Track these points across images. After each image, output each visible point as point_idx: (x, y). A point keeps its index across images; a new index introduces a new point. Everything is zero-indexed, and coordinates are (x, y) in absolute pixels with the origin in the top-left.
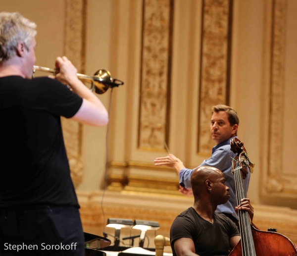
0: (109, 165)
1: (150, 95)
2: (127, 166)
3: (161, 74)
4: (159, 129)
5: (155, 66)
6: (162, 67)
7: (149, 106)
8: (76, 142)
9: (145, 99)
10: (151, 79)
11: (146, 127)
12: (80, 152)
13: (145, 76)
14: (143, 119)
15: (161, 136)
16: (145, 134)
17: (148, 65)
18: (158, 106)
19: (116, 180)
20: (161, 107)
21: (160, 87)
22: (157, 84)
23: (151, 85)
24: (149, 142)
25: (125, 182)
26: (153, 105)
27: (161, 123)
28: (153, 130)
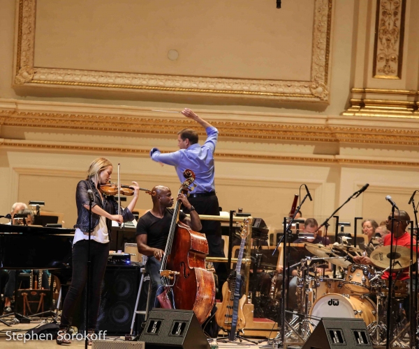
0: (351, 92)
1: (385, 32)
2: (364, 92)
3: (396, 14)
4: (393, 60)
5: (390, 7)
6: (397, 8)
7: (384, 41)
8: (324, 73)
9: (381, 35)
10: (386, 19)
11: (381, 58)
12: (326, 81)
13: (381, 16)
14: (379, 52)
15: (394, 66)
16: (380, 65)
17: (384, 7)
18: (393, 41)
19: (356, 103)
20: (396, 41)
21: (395, 25)
22: (391, 23)
23: (387, 24)
24: (384, 71)
25: (362, 105)
26: (388, 40)
27: (395, 54)
28: (387, 61)
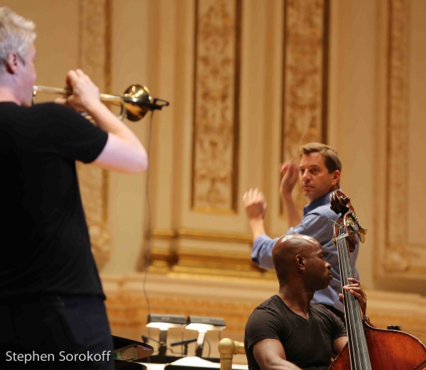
0: (148, 235)
1: (208, 129)
2: (176, 236)
3: (224, 97)
4: (223, 180)
5: (215, 86)
6: (226, 87)
7: (207, 145)
8: (100, 202)
9: (201, 135)
10: (209, 105)
11: (203, 177)
12: (105, 216)
13: (200, 101)
14: (198, 165)
15: (225, 191)
16: (202, 188)
17: (204, 84)
18: (221, 146)
19: (159, 257)
20: (225, 147)
21: (223, 117)
22: (218, 113)
23: (210, 115)
24: (208, 200)
25: (172, 260)
26: (214, 144)
27: (226, 171)
28: (213, 181)
